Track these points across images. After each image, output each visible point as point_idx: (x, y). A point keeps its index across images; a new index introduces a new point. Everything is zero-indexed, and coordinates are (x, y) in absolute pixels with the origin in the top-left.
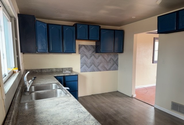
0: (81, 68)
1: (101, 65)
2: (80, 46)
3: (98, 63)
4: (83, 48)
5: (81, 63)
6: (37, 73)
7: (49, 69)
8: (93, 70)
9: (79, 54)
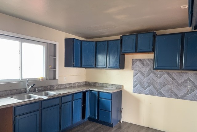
0: (134, 87)
1: (166, 87)
2: (134, 61)
3: (161, 83)
4: (138, 63)
5: (134, 82)
6: (92, 85)
7: (101, 83)
8: (152, 94)
9: (132, 70)
